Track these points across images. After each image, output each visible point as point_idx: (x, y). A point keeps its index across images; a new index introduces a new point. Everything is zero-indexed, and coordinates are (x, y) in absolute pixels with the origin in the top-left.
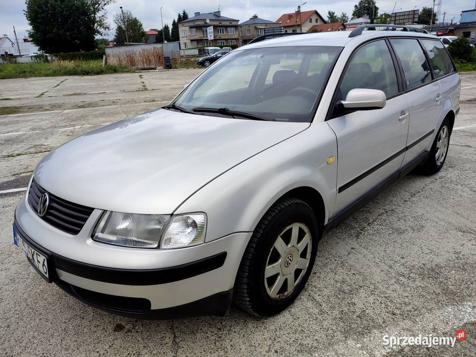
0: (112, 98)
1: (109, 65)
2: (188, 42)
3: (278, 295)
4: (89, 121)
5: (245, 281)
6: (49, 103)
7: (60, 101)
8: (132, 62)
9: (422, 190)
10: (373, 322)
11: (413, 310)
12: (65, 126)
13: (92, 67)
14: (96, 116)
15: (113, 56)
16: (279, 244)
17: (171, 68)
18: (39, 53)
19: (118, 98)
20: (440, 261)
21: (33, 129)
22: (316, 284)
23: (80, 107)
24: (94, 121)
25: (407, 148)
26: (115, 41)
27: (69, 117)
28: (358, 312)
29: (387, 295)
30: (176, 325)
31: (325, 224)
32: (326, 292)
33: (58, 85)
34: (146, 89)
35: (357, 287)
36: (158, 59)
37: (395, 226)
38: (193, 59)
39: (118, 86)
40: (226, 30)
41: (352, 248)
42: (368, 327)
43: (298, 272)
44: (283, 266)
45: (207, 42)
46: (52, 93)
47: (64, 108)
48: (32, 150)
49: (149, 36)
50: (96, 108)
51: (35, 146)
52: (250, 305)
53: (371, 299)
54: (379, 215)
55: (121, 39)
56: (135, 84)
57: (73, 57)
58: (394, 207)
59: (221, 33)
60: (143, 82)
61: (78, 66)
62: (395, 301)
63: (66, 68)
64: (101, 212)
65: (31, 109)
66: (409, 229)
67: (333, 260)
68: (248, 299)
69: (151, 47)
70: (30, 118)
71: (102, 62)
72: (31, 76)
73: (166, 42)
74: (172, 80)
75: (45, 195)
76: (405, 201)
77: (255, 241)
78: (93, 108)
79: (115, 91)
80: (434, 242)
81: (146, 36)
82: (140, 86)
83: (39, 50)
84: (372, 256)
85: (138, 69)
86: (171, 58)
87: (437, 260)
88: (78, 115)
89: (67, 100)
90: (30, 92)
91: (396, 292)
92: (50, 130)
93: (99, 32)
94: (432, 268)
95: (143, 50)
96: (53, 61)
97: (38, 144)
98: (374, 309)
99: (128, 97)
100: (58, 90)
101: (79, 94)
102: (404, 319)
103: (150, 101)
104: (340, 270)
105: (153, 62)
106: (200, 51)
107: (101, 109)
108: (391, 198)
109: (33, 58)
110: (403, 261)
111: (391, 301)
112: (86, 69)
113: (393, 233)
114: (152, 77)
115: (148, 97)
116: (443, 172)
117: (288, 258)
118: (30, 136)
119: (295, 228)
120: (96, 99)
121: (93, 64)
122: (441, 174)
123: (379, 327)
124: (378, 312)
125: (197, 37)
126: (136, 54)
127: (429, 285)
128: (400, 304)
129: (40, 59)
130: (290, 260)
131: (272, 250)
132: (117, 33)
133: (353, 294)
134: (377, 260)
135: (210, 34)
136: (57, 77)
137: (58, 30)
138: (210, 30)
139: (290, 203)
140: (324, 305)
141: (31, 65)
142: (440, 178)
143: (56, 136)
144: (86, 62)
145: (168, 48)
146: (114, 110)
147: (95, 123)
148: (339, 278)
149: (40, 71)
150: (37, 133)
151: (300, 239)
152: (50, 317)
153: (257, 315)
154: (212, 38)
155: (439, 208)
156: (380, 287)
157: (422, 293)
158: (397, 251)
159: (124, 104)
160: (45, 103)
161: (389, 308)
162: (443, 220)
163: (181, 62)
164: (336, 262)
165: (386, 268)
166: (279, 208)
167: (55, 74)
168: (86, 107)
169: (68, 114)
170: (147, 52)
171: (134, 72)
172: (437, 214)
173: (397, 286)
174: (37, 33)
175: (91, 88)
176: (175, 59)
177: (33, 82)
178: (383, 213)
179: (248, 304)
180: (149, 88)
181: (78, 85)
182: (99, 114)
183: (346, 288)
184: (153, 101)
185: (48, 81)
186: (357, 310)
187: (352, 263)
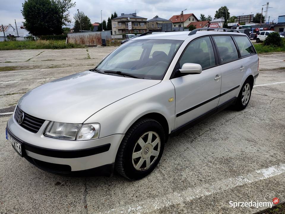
0: (69, 63)
1: (69, 44)
2: (117, 31)
3: (141, 169)
4: (54, 76)
5: (121, 159)
6: (33, 65)
7: (39, 64)
8: (83, 42)
9: (233, 119)
10: (189, 184)
11: (212, 179)
12: (41, 79)
13: (60, 45)
14: (59, 73)
15: (72, 38)
16: (141, 141)
17: (105, 46)
18: (29, 35)
19: (72, 63)
20: (232, 155)
21: (22, 80)
22: (164, 165)
23: (50, 68)
24: (57, 76)
25: (221, 95)
26: (74, 29)
27: (44, 73)
28: (183, 179)
29: (200, 172)
30: (88, 183)
31: (169, 133)
32: (168, 169)
33: (39, 54)
34: (90, 58)
35: (185, 167)
36: (98, 41)
37: (213, 137)
38: (119, 41)
39: (74, 56)
40: (139, 24)
41: (187, 148)
42: (186, 186)
43: (152, 158)
44: (143, 154)
45: (128, 31)
46: (35, 59)
47: (41, 68)
48: (21, 91)
49: (94, 27)
50: (59, 68)
51: (23, 89)
52: (124, 172)
53: (191, 173)
54: (206, 131)
55: (77, 28)
56: (84, 55)
57: (49, 38)
58: (215, 127)
59: (136, 26)
60: (88, 54)
61: (51, 44)
62: (203, 174)
63: (44, 44)
64: (48, 122)
65: (22, 68)
66: (220, 139)
67: (176, 153)
68: (123, 169)
69: (94, 34)
70: (21, 73)
71: (65, 41)
72: (24, 49)
73: (104, 30)
74: (105, 53)
75: (22, 114)
76: (222, 124)
77: (127, 139)
78: (58, 68)
79: (71, 58)
80: (232, 146)
81: (92, 27)
82: (86, 56)
83: (29, 34)
84: (197, 152)
85: (86, 46)
86: (106, 40)
87: (231, 155)
88: (48, 73)
89: (43, 63)
90: (23, 58)
91: (205, 170)
92: (32, 80)
93: (65, 24)
94: (227, 159)
95: (90, 35)
96: (37, 40)
97: (24, 88)
98: (191, 178)
99: (78, 62)
100: (39, 57)
101: (50, 60)
102: (206, 183)
103: (91, 65)
104: (178, 158)
105: (95, 42)
106: (123, 36)
107: (62, 69)
108: (214, 122)
109: (25, 38)
110: (213, 155)
111: (201, 175)
112: (56, 45)
113: (211, 140)
114: (94, 51)
115: (90, 63)
116: (247, 109)
117: (146, 149)
118: (21, 84)
119: (150, 134)
120: (60, 63)
121: (60, 43)
122: (246, 110)
123: (192, 187)
124: (193, 179)
125: (122, 28)
126: (85, 37)
127: (223, 167)
128: (206, 176)
129: (30, 39)
130: (148, 151)
131: (136, 144)
132: (75, 24)
133: (182, 171)
134: (199, 154)
135: (130, 26)
136: (39, 50)
137: (41, 22)
138: (130, 24)
139: (147, 121)
140: (166, 175)
141: (24, 42)
142: (244, 112)
143: (35, 84)
144: (56, 41)
145: (105, 34)
146: (70, 70)
147: (58, 77)
148: (177, 162)
149: (29, 46)
150: (24, 82)
151: (153, 140)
152: (23, 178)
153: (128, 178)
154: (131, 29)
155: (240, 129)
156: (197, 167)
157: (219, 171)
158: (211, 150)
159: (75, 66)
160: (31, 65)
161: (199, 177)
162: (239, 135)
163: (112, 42)
164: (177, 154)
165: (203, 158)
166: (141, 123)
167: (38, 48)
168: (53, 68)
169: (43, 71)
170: (92, 36)
171: (84, 48)
172: (237, 131)
173: (206, 167)
174: (28, 24)
175: (58, 56)
176: (108, 41)
177: (25, 52)
178: (208, 130)
179: (123, 172)
180: (91, 57)
181: (50, 55)
182: (61, 72)
183: (179, 167)
184: (93, 65)
185: (33, 52)
186: (183, 178)
187: (185, 155)
